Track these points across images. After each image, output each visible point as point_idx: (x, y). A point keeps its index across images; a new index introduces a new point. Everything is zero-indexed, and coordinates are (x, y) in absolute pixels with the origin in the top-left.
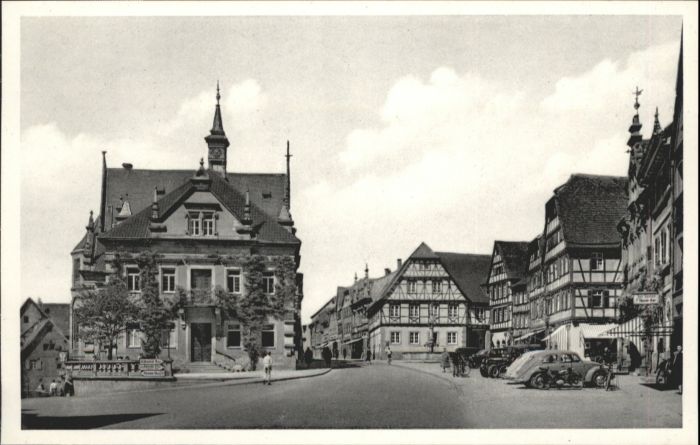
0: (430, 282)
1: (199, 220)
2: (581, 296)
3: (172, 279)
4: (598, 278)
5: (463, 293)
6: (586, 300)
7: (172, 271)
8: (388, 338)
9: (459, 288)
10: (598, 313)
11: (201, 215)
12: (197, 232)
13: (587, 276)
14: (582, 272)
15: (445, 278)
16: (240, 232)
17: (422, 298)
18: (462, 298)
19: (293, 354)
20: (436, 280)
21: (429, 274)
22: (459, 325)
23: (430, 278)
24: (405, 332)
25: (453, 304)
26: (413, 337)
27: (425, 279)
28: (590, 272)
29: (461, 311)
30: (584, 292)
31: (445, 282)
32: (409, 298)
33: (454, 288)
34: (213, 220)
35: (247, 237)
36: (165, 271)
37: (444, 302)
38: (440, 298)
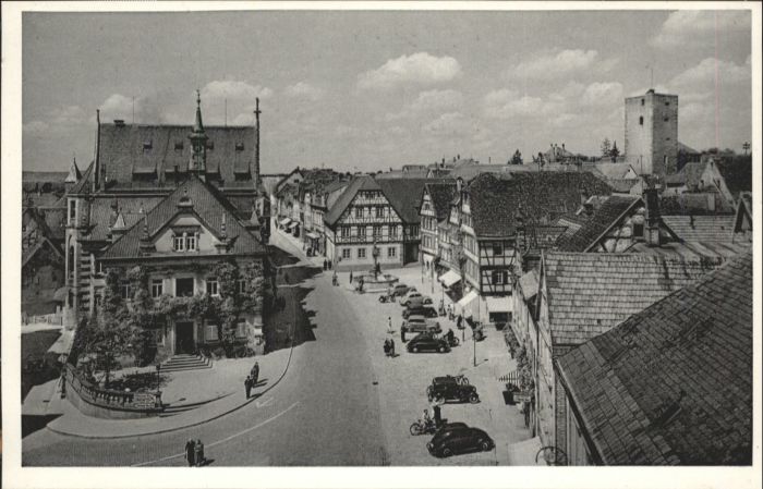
0: (374, 209)
1: (184, 239)
2: (487, 276)
3: (160, 287)
4: (499, 261)
5: (400, 217)
6: (490, 279)
7: (160, 281)
8: (340, 254)
9: (397, 213)
10: (499, 289)
11: (185, 234)
12: (181, 248)
13: (491, 260)
14: (487, 257)
15: (387, 205)
16: (218, 246)
17: (368, 221)
18: (400, 221)
19: (261, 342)
20: (380, 207)
21: (373, 202)
22: (398, 242)
23: (374, 205)
24: (354, 250)
25: (393, 225)
26: (361, 253)
27: (370, 206)
28: (494, 257)
29: (400, 230)
30: (489, 272)
31: (386, 208)
32: (358, 222)
33: (393, 212)
34: (195, 238)
35: (223, 252)
36: (155, 282)
37: (385, 224)
38: (382, 221)
